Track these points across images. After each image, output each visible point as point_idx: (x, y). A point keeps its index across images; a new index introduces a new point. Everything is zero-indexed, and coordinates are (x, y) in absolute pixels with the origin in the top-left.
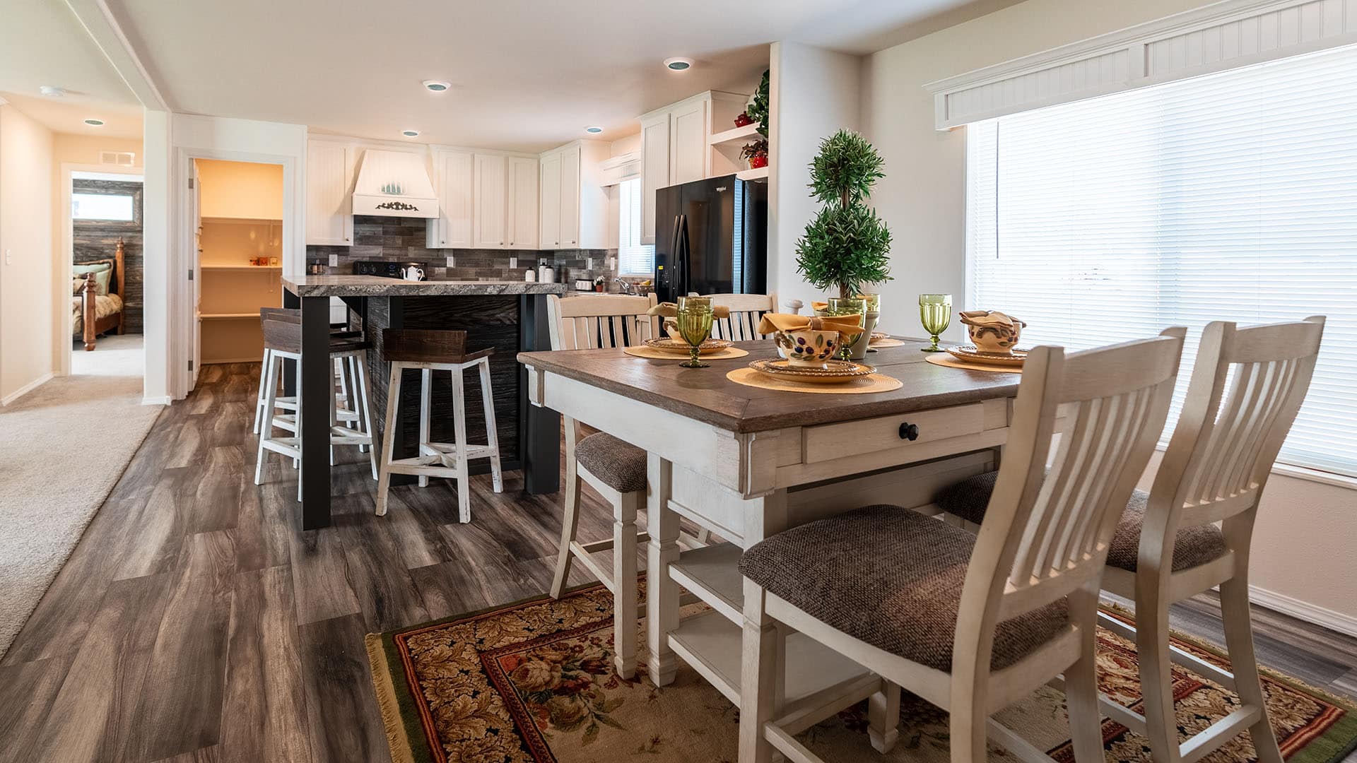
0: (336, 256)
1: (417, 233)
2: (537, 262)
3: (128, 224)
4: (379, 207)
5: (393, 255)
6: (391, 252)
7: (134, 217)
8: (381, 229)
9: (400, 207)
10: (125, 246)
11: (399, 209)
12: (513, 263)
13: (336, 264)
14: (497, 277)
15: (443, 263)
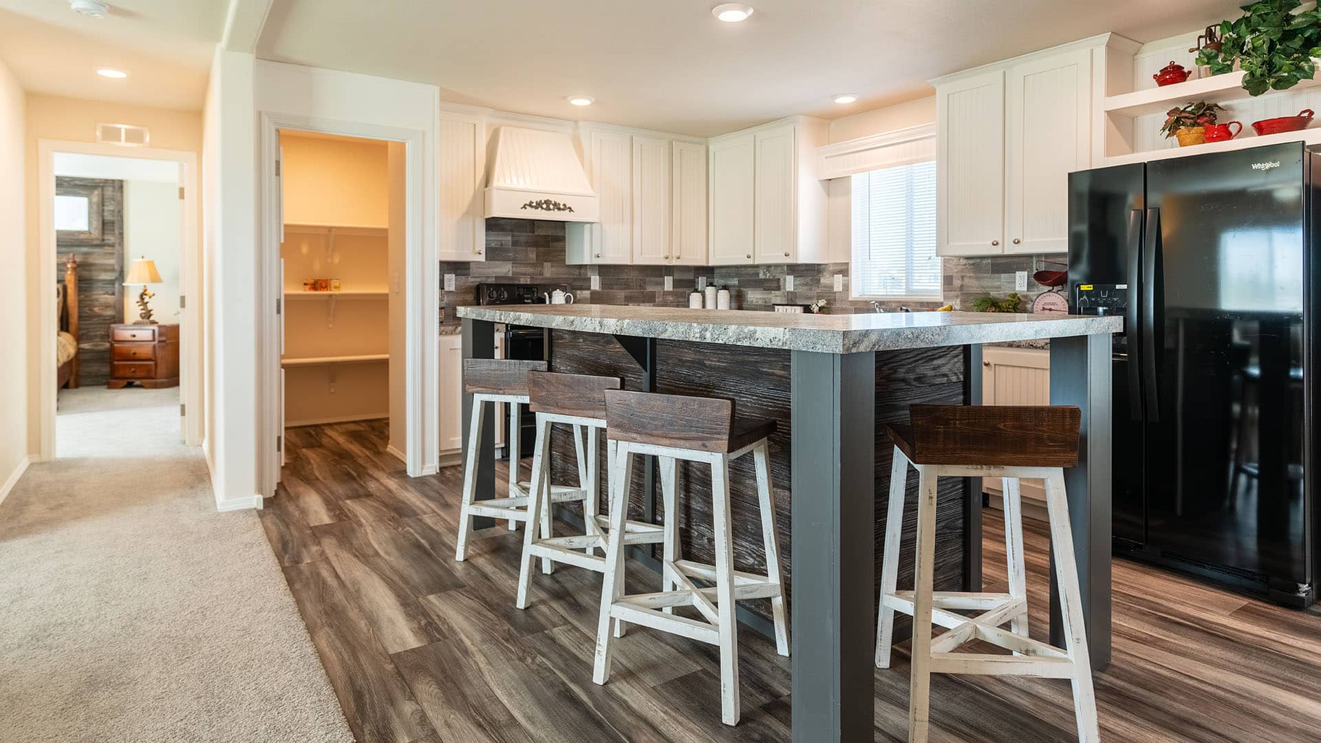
0: (454, 275)
1: (554, 244)
2: (695, 282)
3: (82, 237)
4: (524, 207)
5: (525, 274)
6: (522, 269)
7: (90, 223)
8: (510, 238)
9: (551, 207)
10: (79, 266)
11: (550, 210)
12: (668, 284)
13: (453, 288)
14: (650, 302)
15: (586, 284)
